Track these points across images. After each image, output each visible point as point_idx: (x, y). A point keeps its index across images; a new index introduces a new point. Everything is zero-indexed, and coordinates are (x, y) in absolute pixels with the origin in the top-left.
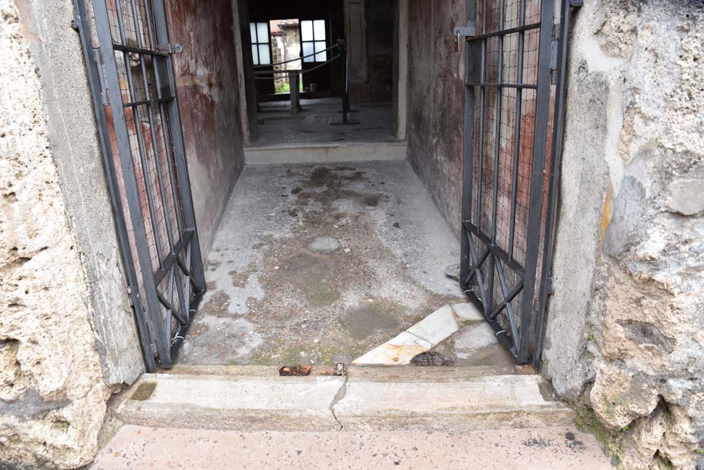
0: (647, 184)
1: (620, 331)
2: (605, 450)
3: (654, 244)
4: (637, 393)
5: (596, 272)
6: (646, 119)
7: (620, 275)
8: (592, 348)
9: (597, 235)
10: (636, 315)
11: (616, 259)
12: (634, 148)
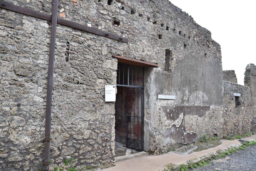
0: (153, 130)
1: (152, 142)
2: (152, 155)
3: (154, 134)
4: (154, 147)
5: (149, 138)
6: (152, 125)
7: (152, 137)
8: (150, 145)
9: (149, 135)
10: (154, 140)
11: (151, 136)
12: (152, 127)
